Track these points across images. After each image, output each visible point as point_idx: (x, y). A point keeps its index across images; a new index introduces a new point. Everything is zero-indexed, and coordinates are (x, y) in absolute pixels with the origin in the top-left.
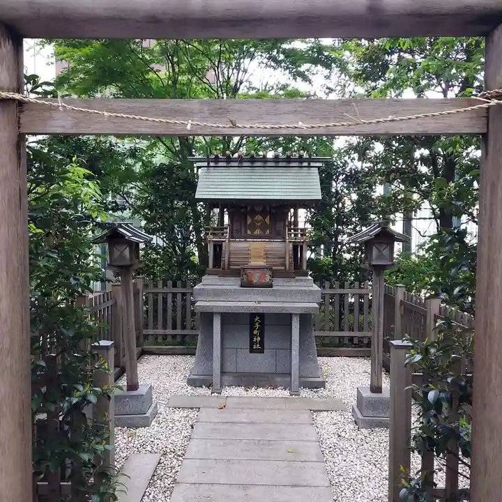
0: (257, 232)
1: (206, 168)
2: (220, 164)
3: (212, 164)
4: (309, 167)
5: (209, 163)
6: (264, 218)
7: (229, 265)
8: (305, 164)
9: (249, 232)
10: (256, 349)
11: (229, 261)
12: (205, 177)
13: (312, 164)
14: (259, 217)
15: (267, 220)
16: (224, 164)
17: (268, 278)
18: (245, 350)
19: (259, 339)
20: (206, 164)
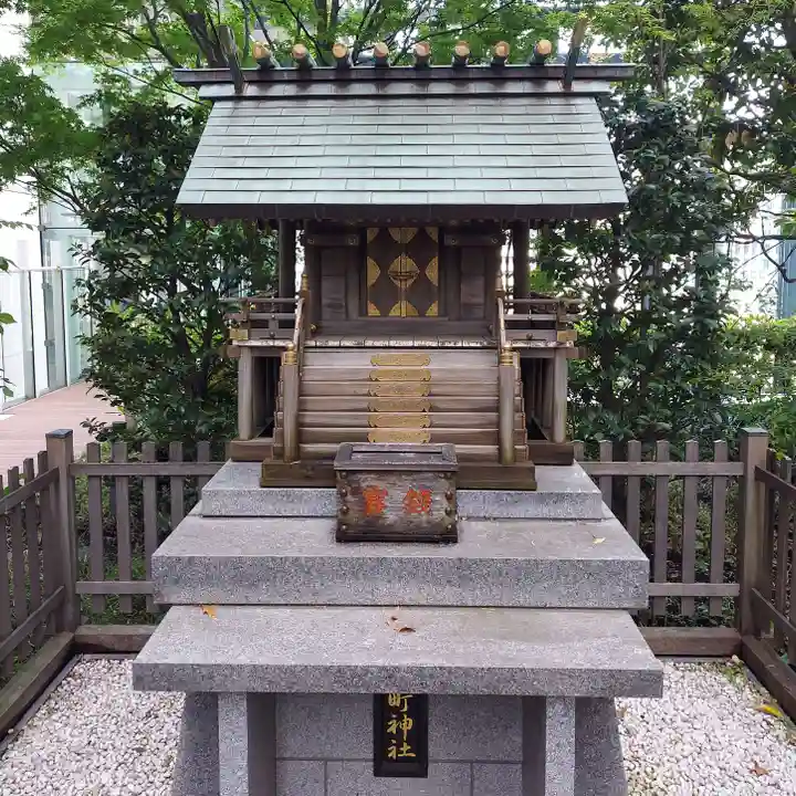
0: (400, 310)
1: (230, 104)
2: (277, 90)
3: (250, 90)
4: (567, 95)
5: (239, 89)
6: (422, 265)
7: (300, 437)
8: (554, 87)
9: (373, 311)
10: (398, 760)
11: (299, 425)
12: (223, 130)
13: (577, 87)
14: (404, 264)
15: (432, 273)
16: (290, 90)
17: (440, 505)
18: (357, 766)
19: (408, 724)
20: (229, 90)
